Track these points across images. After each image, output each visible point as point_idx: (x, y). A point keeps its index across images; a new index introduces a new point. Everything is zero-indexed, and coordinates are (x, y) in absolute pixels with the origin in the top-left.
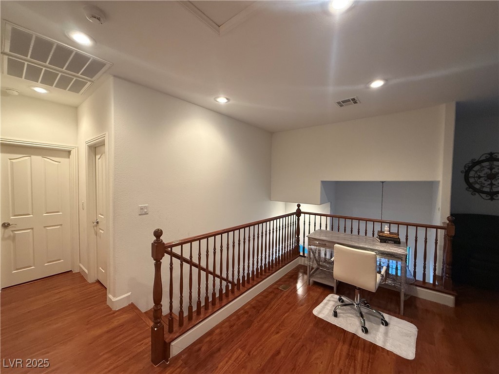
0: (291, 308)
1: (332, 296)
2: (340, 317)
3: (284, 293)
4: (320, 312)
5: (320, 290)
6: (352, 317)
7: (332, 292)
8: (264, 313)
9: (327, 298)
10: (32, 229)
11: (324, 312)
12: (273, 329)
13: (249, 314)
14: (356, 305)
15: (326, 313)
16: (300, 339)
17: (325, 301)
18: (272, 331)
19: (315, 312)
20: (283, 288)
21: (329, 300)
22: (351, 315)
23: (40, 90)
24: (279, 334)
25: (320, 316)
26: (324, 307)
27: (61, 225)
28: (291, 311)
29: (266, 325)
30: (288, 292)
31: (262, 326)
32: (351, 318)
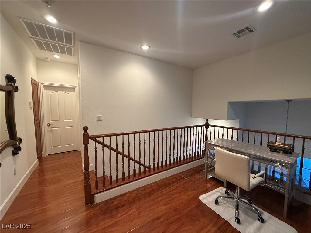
0: (183, 191)
1: (221, 189)
2: (220, 205)
3: (183, 180)
4: (205, 198)
5: (213, 183)
6: (230, 207)
7: (223, 186)
8: (164, 190)
9: (216, 190)
10: (60, 127)
11: (208, 199)
12: (163, 202)
13: (153, 189)
14: (236, 199)
15: (210, 200)
16: (179, 213)
17: (213, 191)
18: (162, 203)
19: (201, 198)
20: (185, 177)
21: (217, 192)
22: (231, 206)
23: (57, 56)
24: (166, 206)
25: (204, 201)
26: (210, 196)
27: (72, 126)
28: (183, 192)
29: (160, 198)
30: (187, 180)
31: (158, 198)
32: (229, 209)
